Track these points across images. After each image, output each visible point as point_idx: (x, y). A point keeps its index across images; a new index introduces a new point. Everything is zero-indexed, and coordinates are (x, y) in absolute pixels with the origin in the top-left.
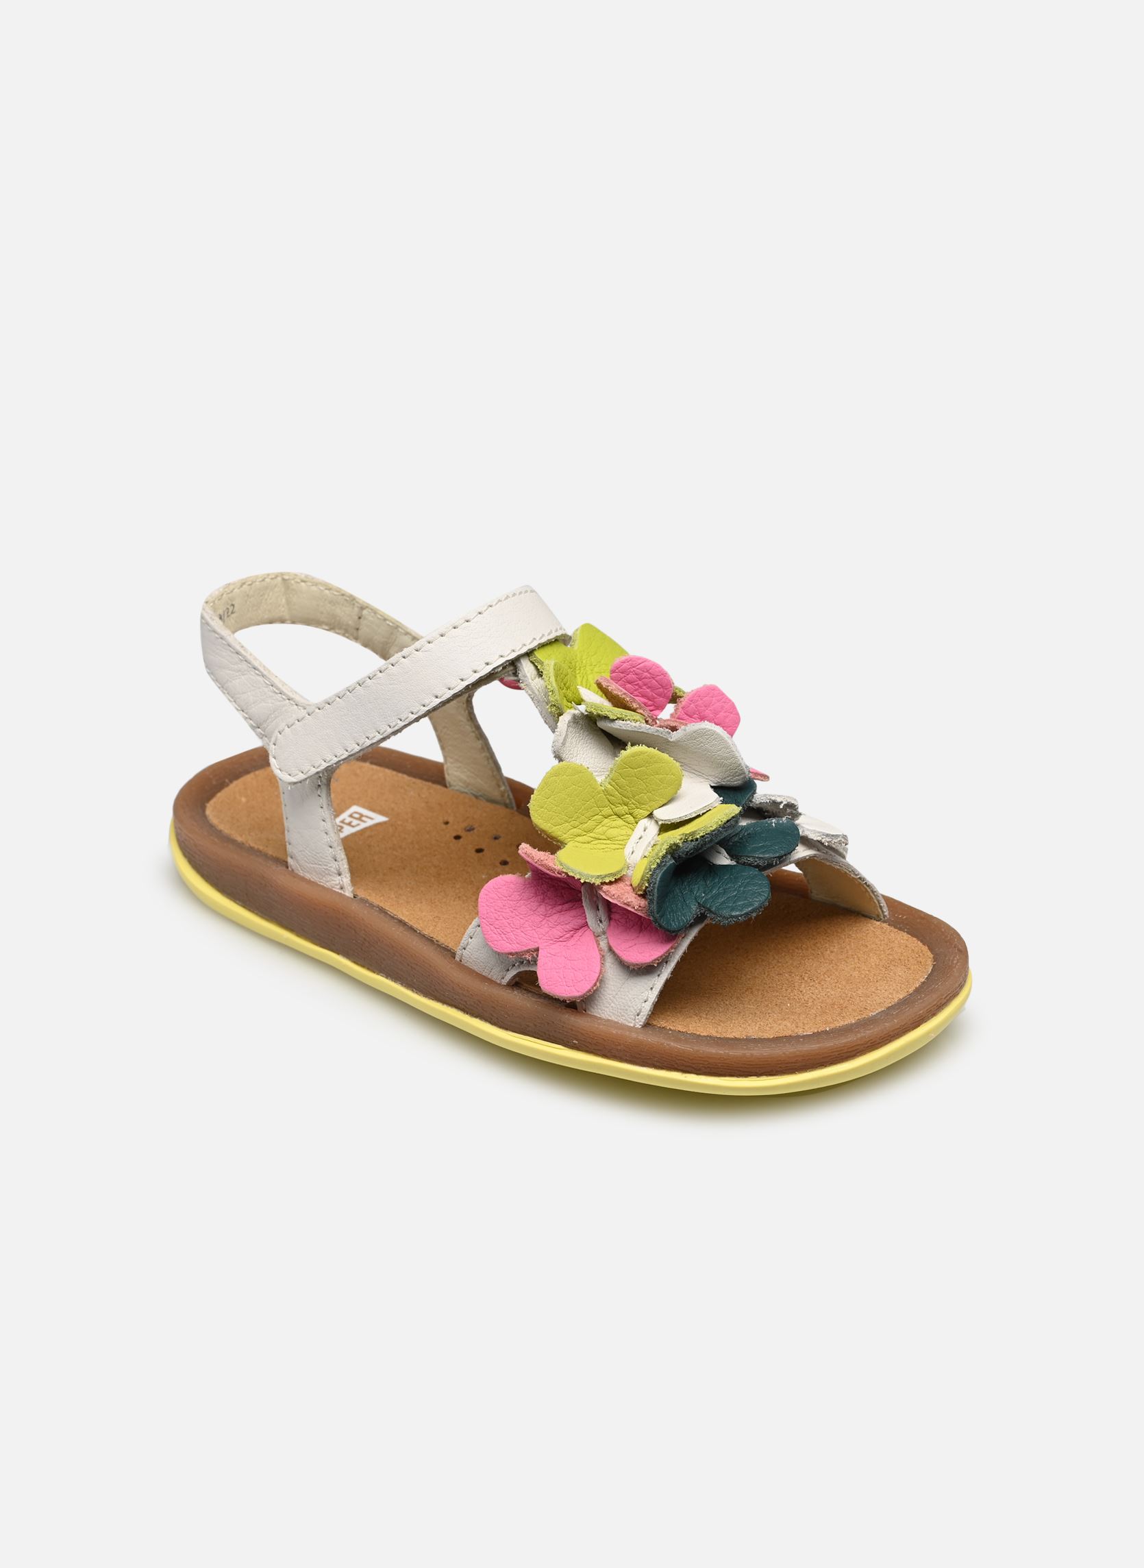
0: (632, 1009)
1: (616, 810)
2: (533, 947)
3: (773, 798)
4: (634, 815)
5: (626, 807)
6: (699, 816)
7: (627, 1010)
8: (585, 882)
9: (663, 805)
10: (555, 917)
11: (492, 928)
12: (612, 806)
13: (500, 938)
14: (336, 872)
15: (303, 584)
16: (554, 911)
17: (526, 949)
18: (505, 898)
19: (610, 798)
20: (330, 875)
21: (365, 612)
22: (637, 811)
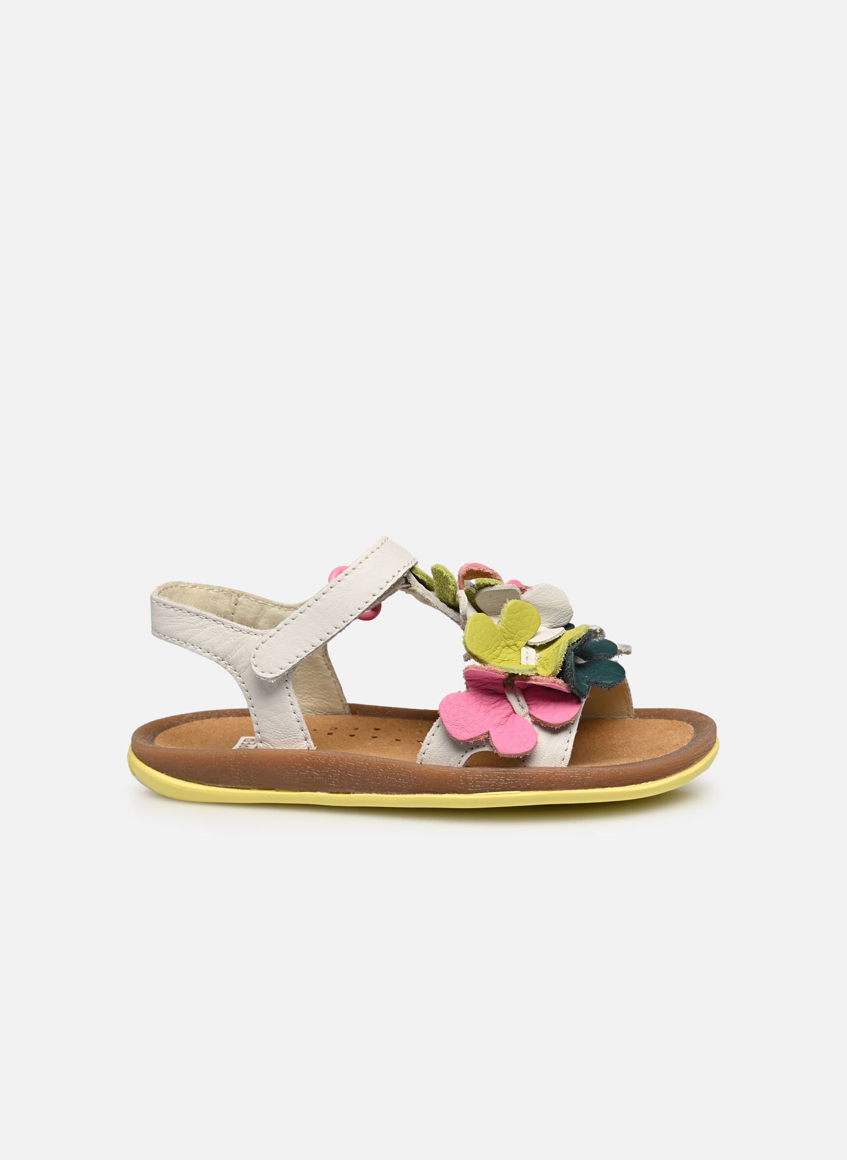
0: (558, 756)
1: (508, 642)
2: (485, 731)
3: (590, 628)
4: (517, 645)
5: (512, 640)
6: (560, 637)
7: (555, 758)
8: (522, 675)
9: (533, 637)
10: (493, 712)
11: (454, 726)
12: (506, 640)
13: (462, 731)
14: (304, 738)
15: (194, 588)
16: (491, 708)
17: (481, 733)
18: (457, 707)
19: (505, 634)
20: (299, 742)
21: (240, 599)
22: (519, 643)
